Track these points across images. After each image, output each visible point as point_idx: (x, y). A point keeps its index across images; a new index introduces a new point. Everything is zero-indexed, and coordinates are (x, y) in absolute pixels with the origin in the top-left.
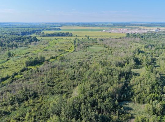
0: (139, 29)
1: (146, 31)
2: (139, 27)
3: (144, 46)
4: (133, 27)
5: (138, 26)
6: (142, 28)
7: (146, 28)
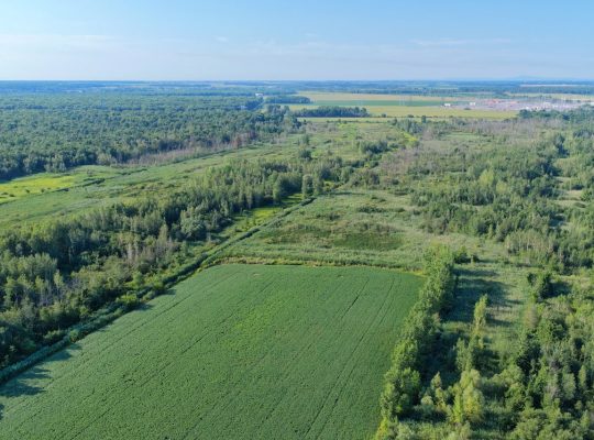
0: (555, 101)
1: (575, 106)
2: (554, 96)
3: (571, 133)
4: (531, 95)
5: (547, 92)
6: (564, 97)
7: (575, 98)
